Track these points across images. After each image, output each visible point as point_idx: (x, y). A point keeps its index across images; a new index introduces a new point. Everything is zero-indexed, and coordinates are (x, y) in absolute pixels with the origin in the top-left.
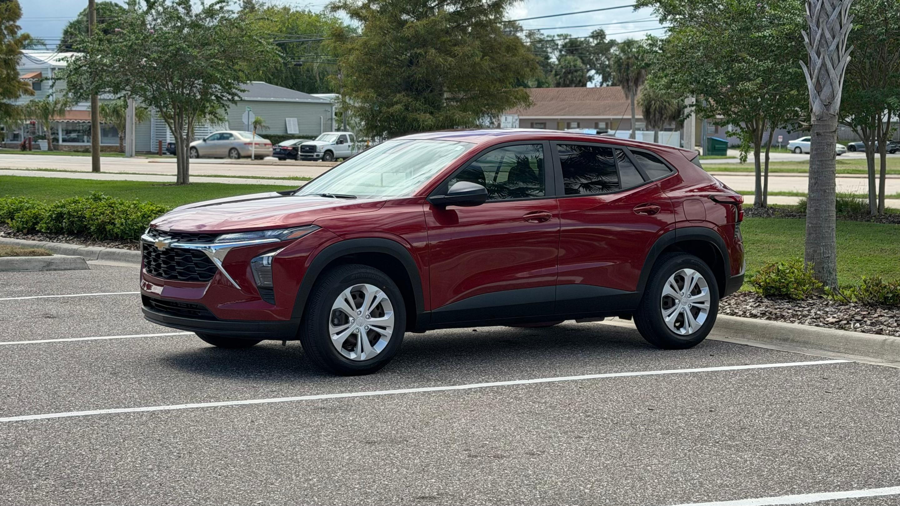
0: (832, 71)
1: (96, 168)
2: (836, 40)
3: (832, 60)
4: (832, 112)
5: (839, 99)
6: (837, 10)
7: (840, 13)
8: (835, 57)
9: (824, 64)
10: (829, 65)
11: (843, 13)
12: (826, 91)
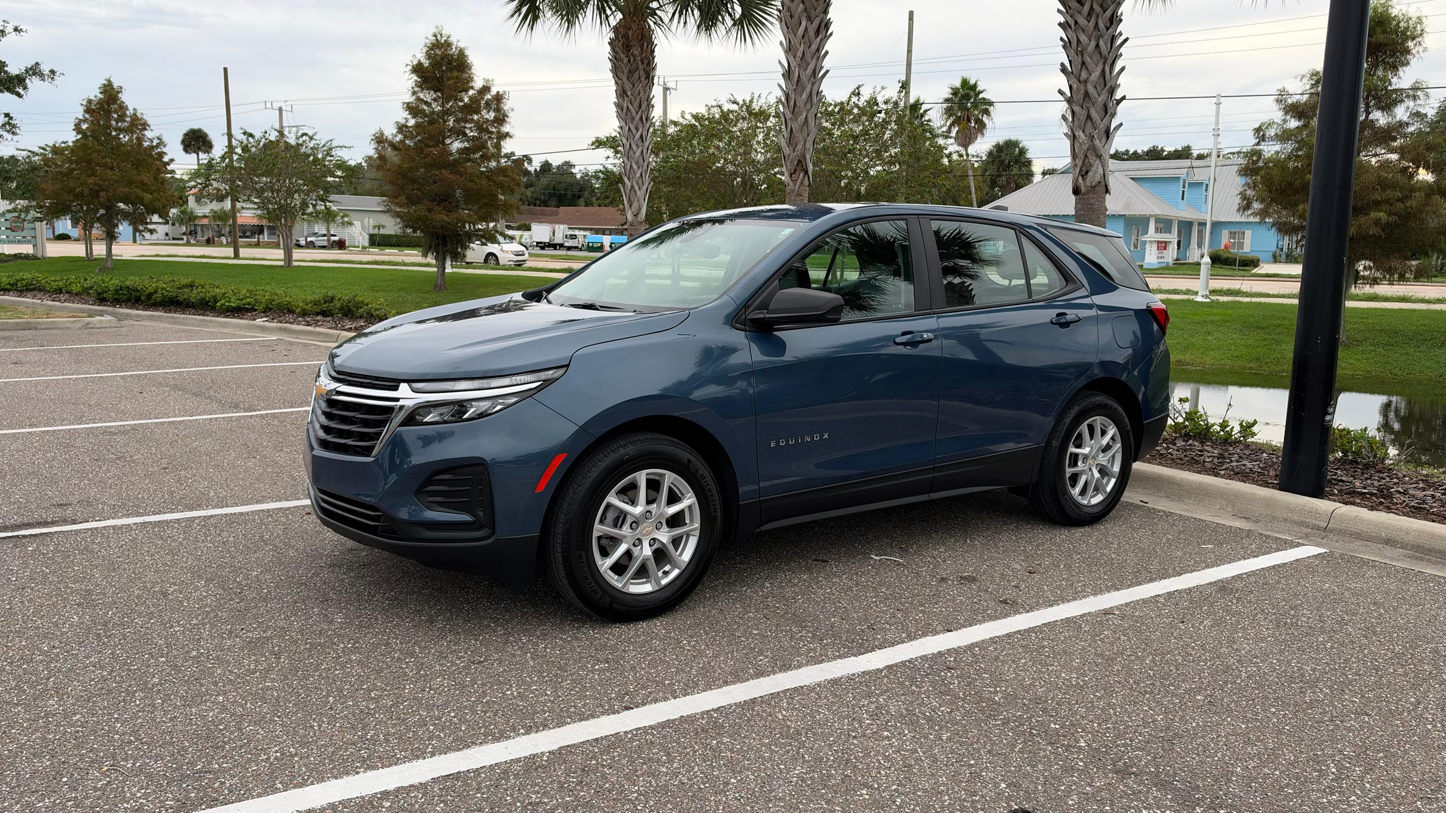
0: (638, 192)
1: (237, 255)
2: (640, 170)
3: (638, 183)
4: (639, 219)
5: (645, 211)
6: (640, 149)
7: (642, 151)
8: (640, 182)
9: (632, 187)
10: (636, 188)
11: (645, 151)
12: (635, 205)
